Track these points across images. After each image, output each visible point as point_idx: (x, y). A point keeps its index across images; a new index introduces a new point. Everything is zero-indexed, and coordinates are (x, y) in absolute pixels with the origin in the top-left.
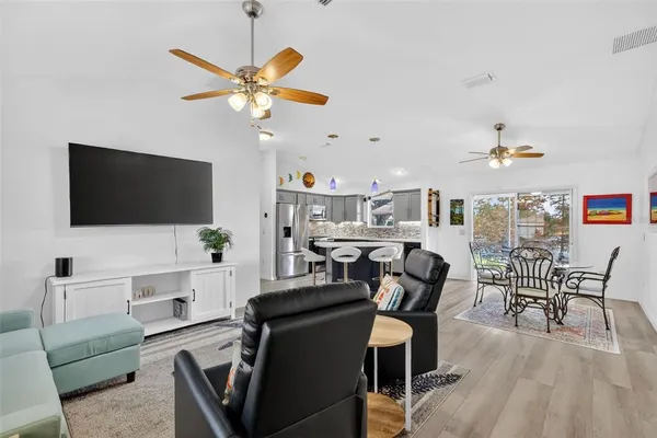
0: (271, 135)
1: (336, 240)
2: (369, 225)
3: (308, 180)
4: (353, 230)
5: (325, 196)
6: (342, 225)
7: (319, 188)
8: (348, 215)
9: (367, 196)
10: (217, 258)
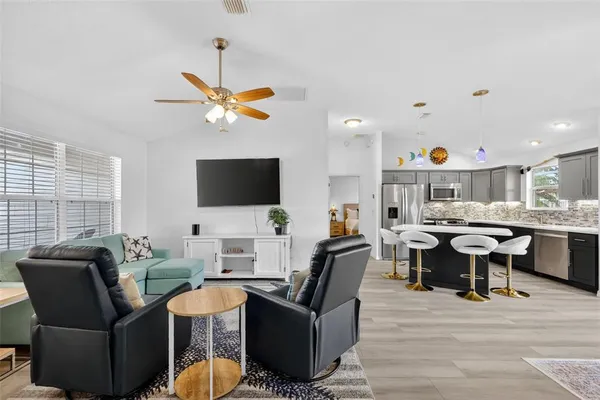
0: (360, 121)
1: (471, 225)
2: (529, 206)
3: (438, 155)
4: (507, 212)
5: (460, 172)
6: (493, 205)
7: (453, 163)
8: (494, 193)
9: (525, 166)
10: (279, 231)
